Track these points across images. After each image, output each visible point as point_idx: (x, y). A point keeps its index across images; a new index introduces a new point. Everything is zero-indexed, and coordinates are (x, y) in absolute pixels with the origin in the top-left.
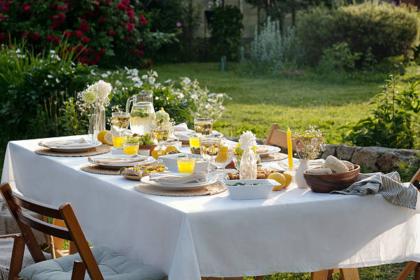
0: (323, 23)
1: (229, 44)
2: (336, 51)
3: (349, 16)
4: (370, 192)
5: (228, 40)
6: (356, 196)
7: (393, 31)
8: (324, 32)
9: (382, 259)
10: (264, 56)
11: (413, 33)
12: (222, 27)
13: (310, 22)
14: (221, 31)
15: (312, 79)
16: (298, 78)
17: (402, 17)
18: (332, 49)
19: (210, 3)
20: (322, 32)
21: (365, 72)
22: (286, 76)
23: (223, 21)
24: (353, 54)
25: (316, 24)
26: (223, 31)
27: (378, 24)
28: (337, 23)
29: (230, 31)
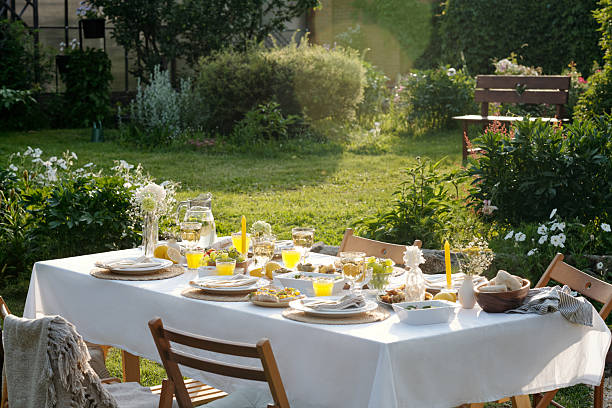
0: (238, 74)
1: (94, 103)
2: (262, 112)
3: (274, 64)
4: (550, 309)
5: (92, 96)
6: (534, 315)
7: (332, 84)
8: (241, 86)
9: (557, 383)
10: (154, 121)
11: (355, 86)
12: (83, 78)
13: (219, 73)
14: (82, 83)
15: (231, 152)
16: (210, 151)
17: (341, 65)
18: (258, 111)
19: (62, 44)
20: (236, 87)
21: (301, 140)
22: (194, 148)
23: (84, 70)
24: (285, 118)
25: (227, 75)
26: (85, 84)
27: (311, 75)
28: (256, 74)
29: (95, 84)
